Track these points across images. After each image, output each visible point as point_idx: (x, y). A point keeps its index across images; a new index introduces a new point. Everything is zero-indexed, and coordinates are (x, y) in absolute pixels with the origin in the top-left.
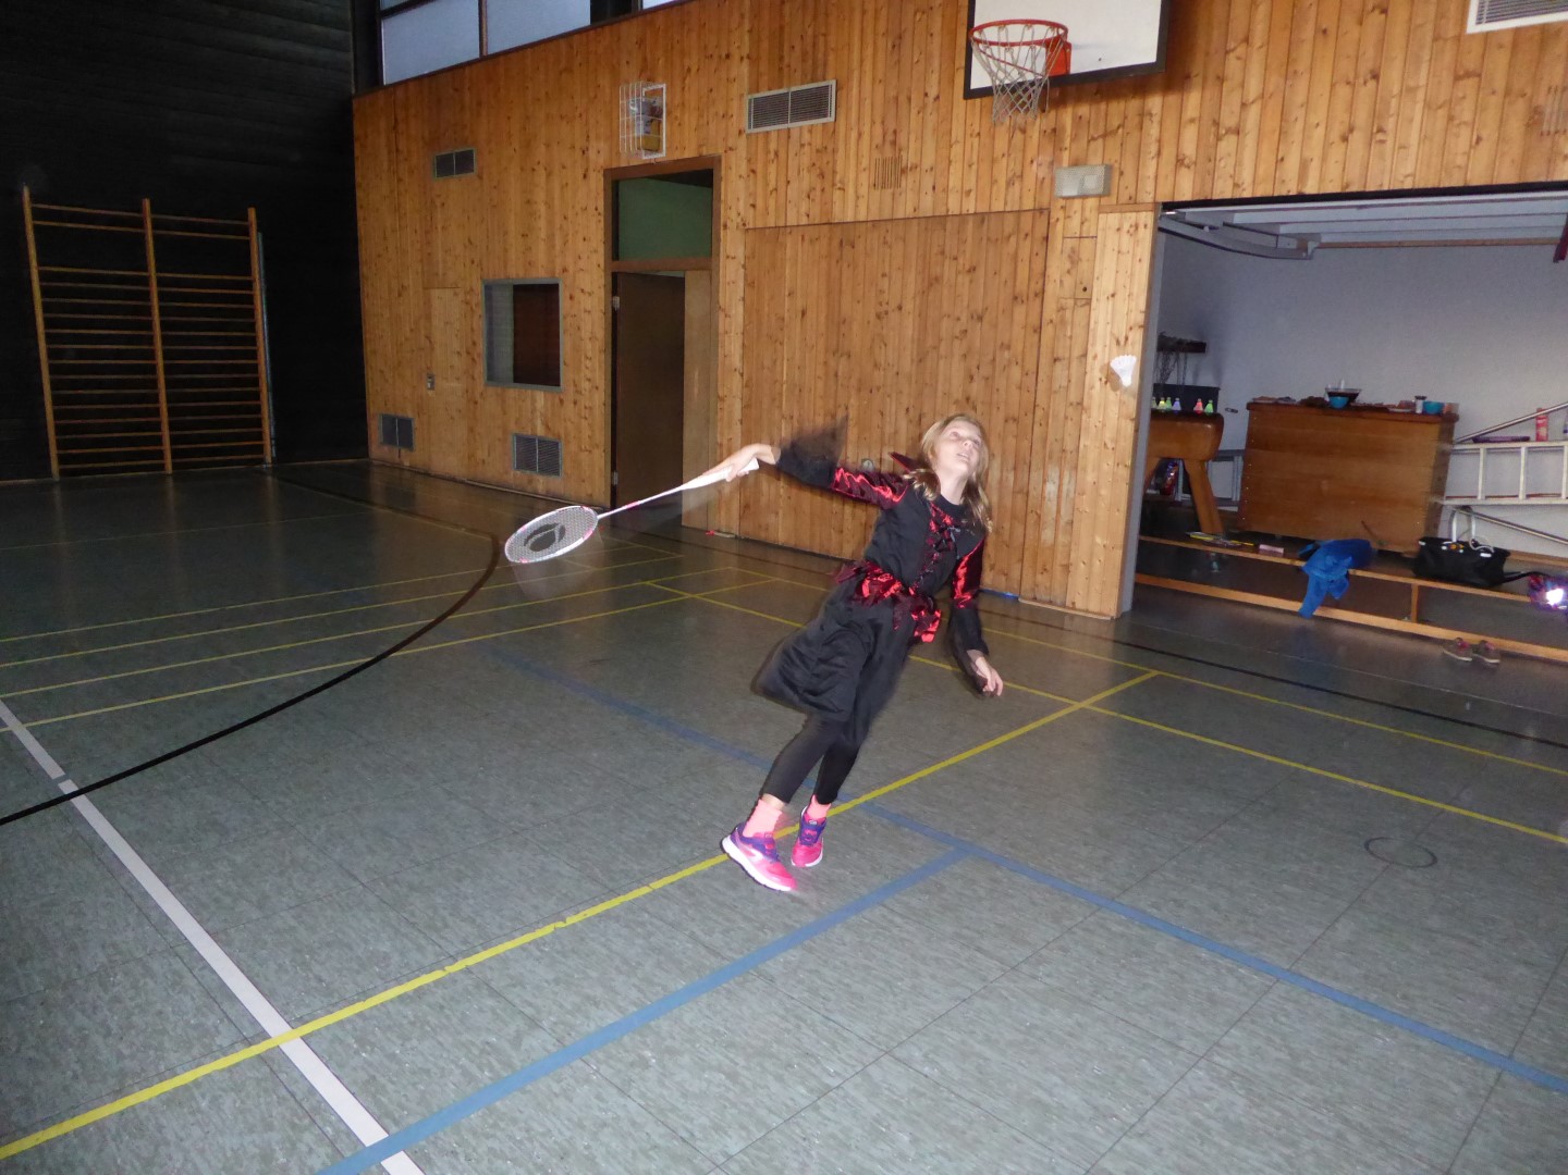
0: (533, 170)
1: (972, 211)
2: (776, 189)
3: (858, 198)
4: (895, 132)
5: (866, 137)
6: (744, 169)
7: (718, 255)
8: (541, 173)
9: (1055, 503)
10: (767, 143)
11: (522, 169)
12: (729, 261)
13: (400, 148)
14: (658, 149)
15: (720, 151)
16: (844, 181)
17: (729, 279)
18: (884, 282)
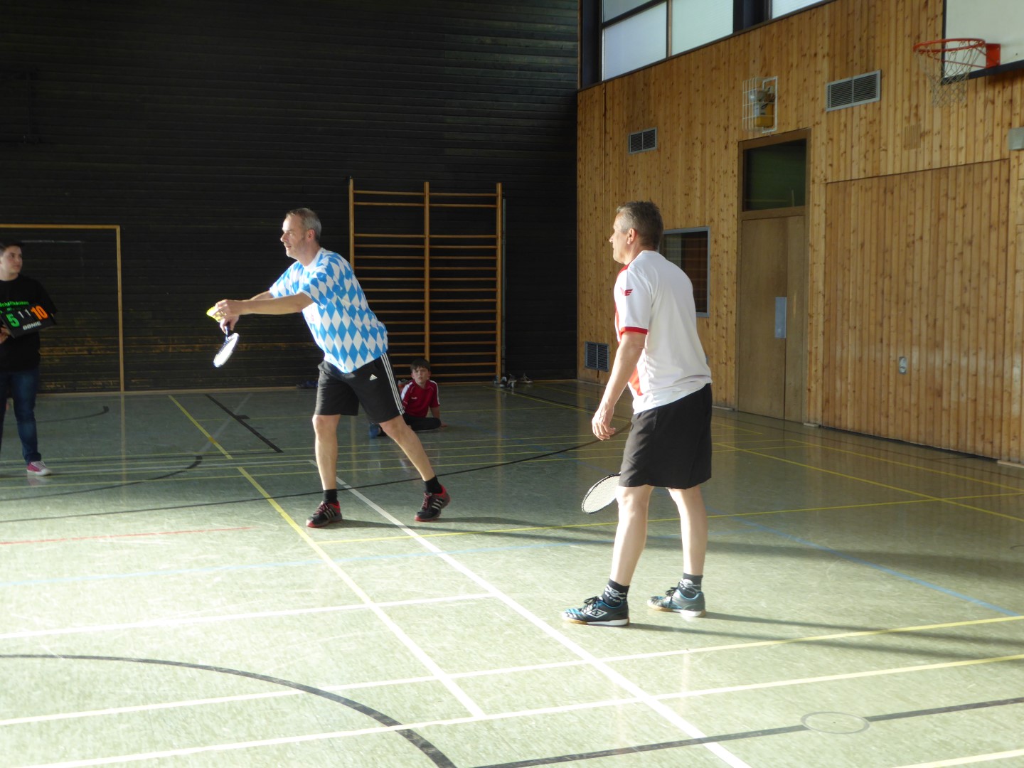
0: (693, 144)
1: (963, 163)
2: (845, 152)
3: (895, 156)
4: (917, 107)
5: (899, 111)
6: (824, 139)
7: (809, 204)
8: (698, 145)
9: (1019, 382)
10: (840, 117)
11: (686, 144)
12: (816, 208)
13: (608, 130)
14: (771, 125)
15: (810, 125)
16: (886, 145)
17: (816, 222)
18: (911, 219)
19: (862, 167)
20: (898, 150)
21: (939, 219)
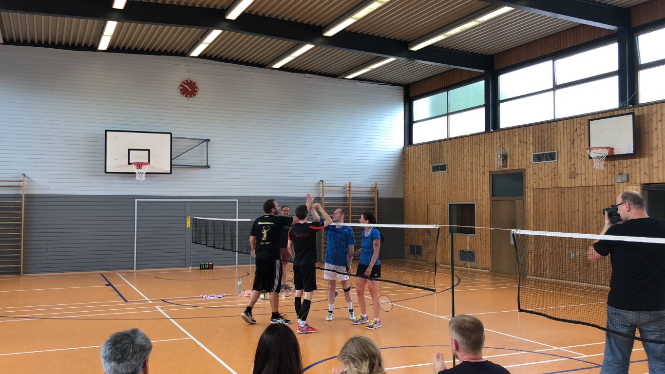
1: (595, 185)
2: (542, 178)
3: (565, 181)
4: (574, 164)
5: (566, 165)
6: (532, 173)
7: (525, 196)
10: (539, 166)
12: (529, 197)
14: (506, 166)
15: (525, 168)
16: (561, 176)
17: (529, 202)
18: (573, 204)
19: (550, 184)
20: (566, 179)
21: (586, 204)
